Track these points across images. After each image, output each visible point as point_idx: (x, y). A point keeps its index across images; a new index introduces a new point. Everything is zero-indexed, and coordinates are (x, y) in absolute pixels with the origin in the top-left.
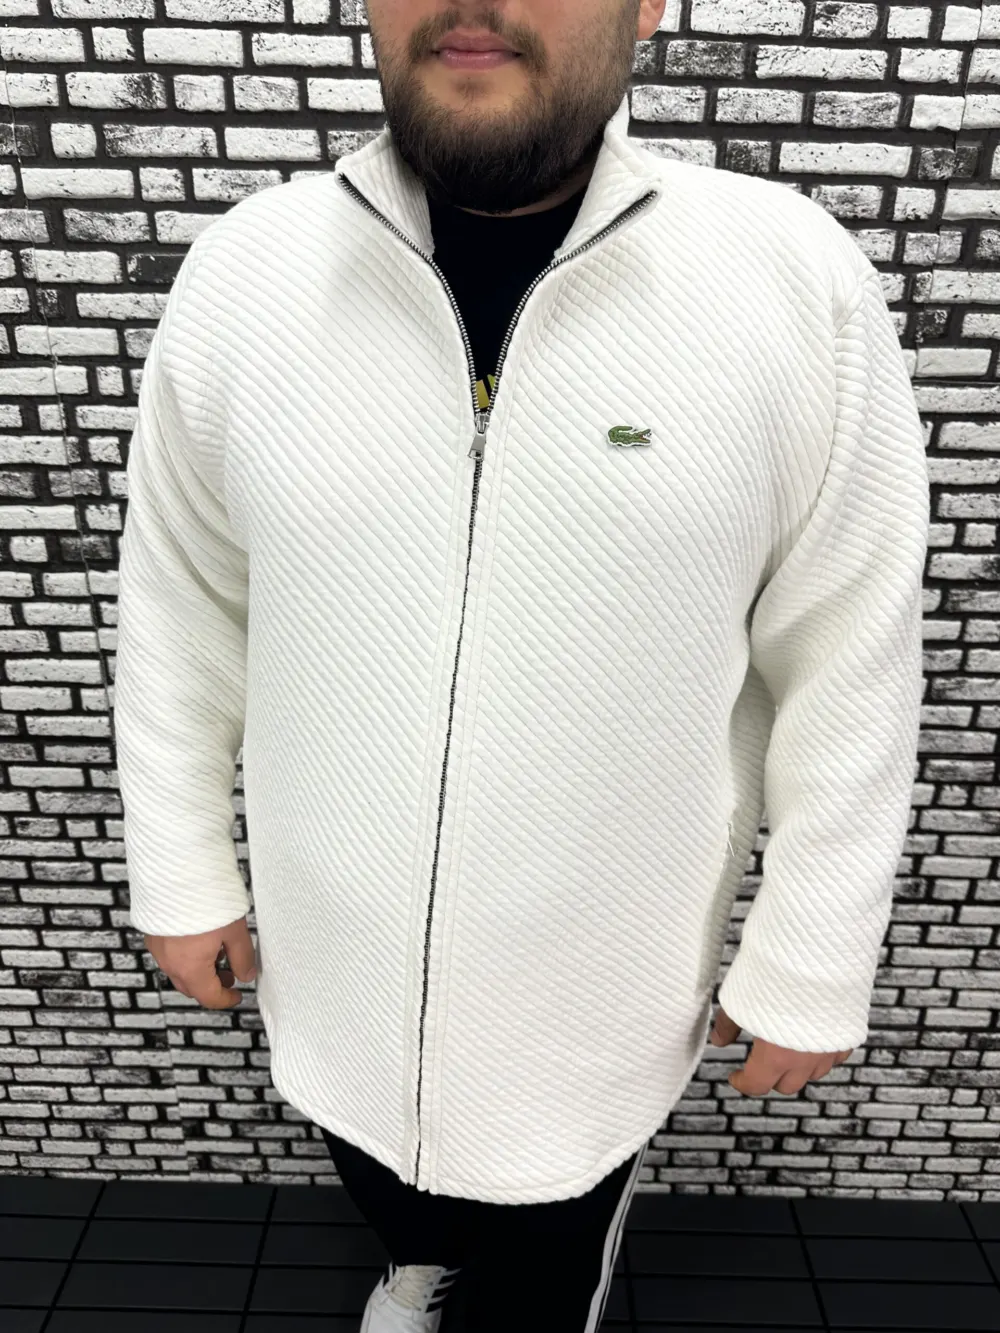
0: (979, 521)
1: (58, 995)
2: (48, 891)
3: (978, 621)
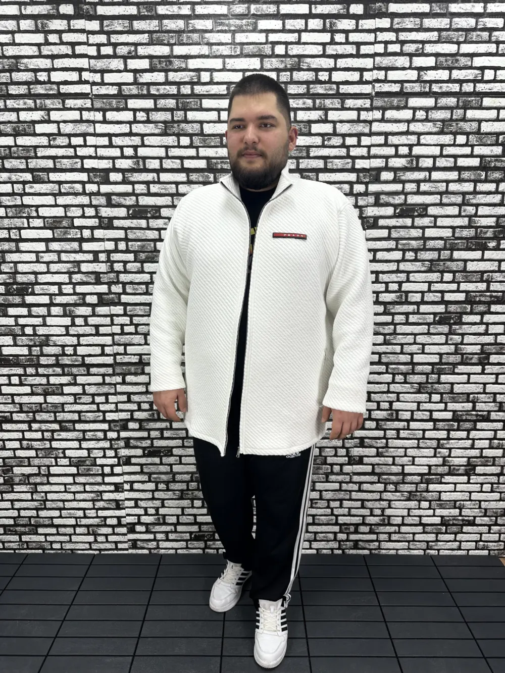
0: (392, 282)
1: (85, 469)
2: (86, 425)
3: (397, 316)
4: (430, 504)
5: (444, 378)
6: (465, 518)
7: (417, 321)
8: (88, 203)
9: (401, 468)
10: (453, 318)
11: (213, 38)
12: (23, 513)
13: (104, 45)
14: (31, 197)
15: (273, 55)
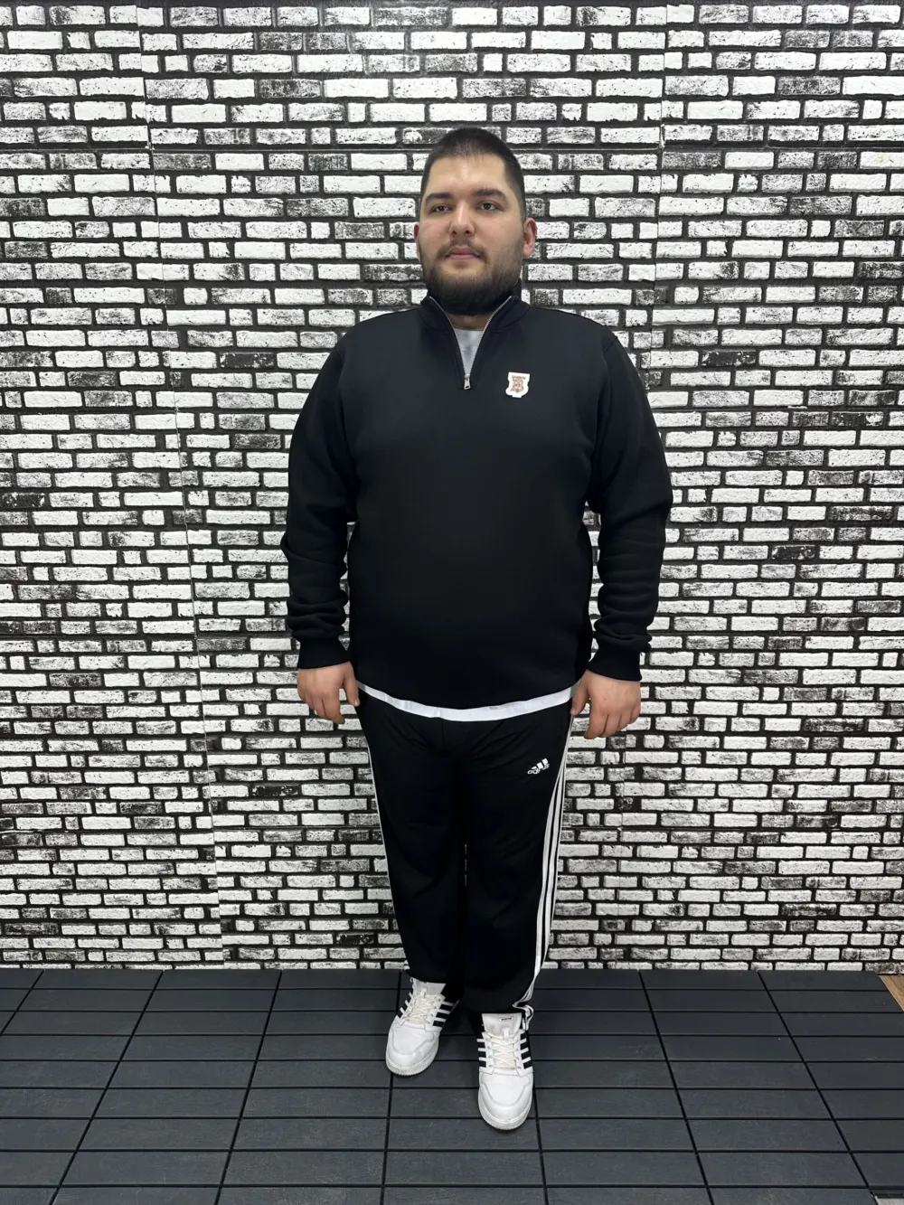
0: (695, 487)
1: (144, 821)
2: (145, 742)
3: (703, 547)
4: (760, 882)
5: (785, 659)
6: (822, 906)
7: (739, 557)
8: (146, 343)
9: (708, 817)
10: (803, 552)
11: (371, 40)
12: (35, 899)
13: (171, 53)
14: (41, 332)
15: (481, 73)
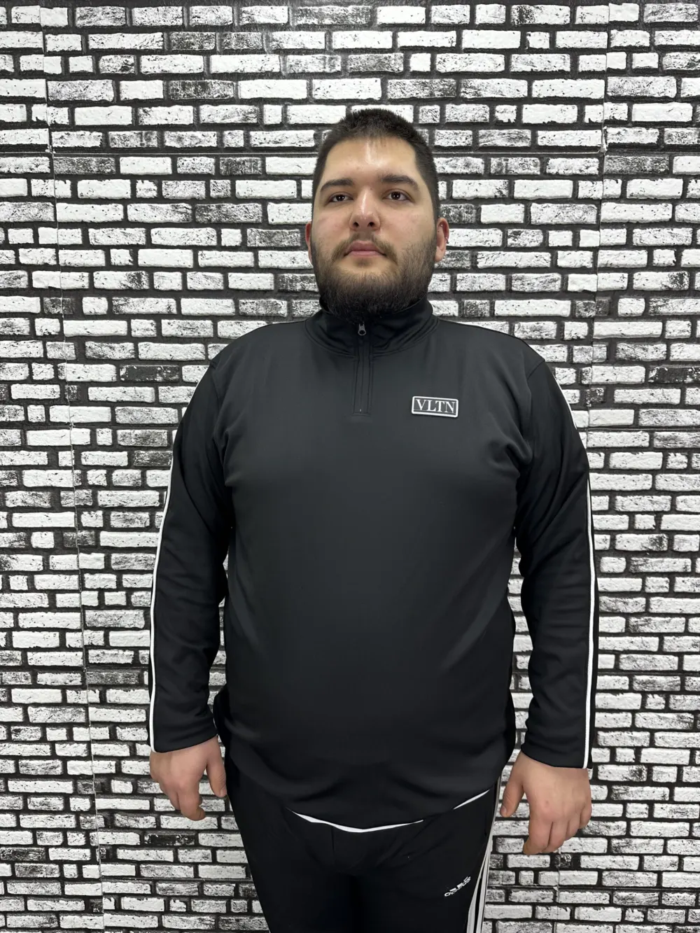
0: (643, 513)
1: (26, 868)
3: (652, 578)
8: (41, 354)
11: (290, 39)
13: (75, 53)
15: (407, 73)
